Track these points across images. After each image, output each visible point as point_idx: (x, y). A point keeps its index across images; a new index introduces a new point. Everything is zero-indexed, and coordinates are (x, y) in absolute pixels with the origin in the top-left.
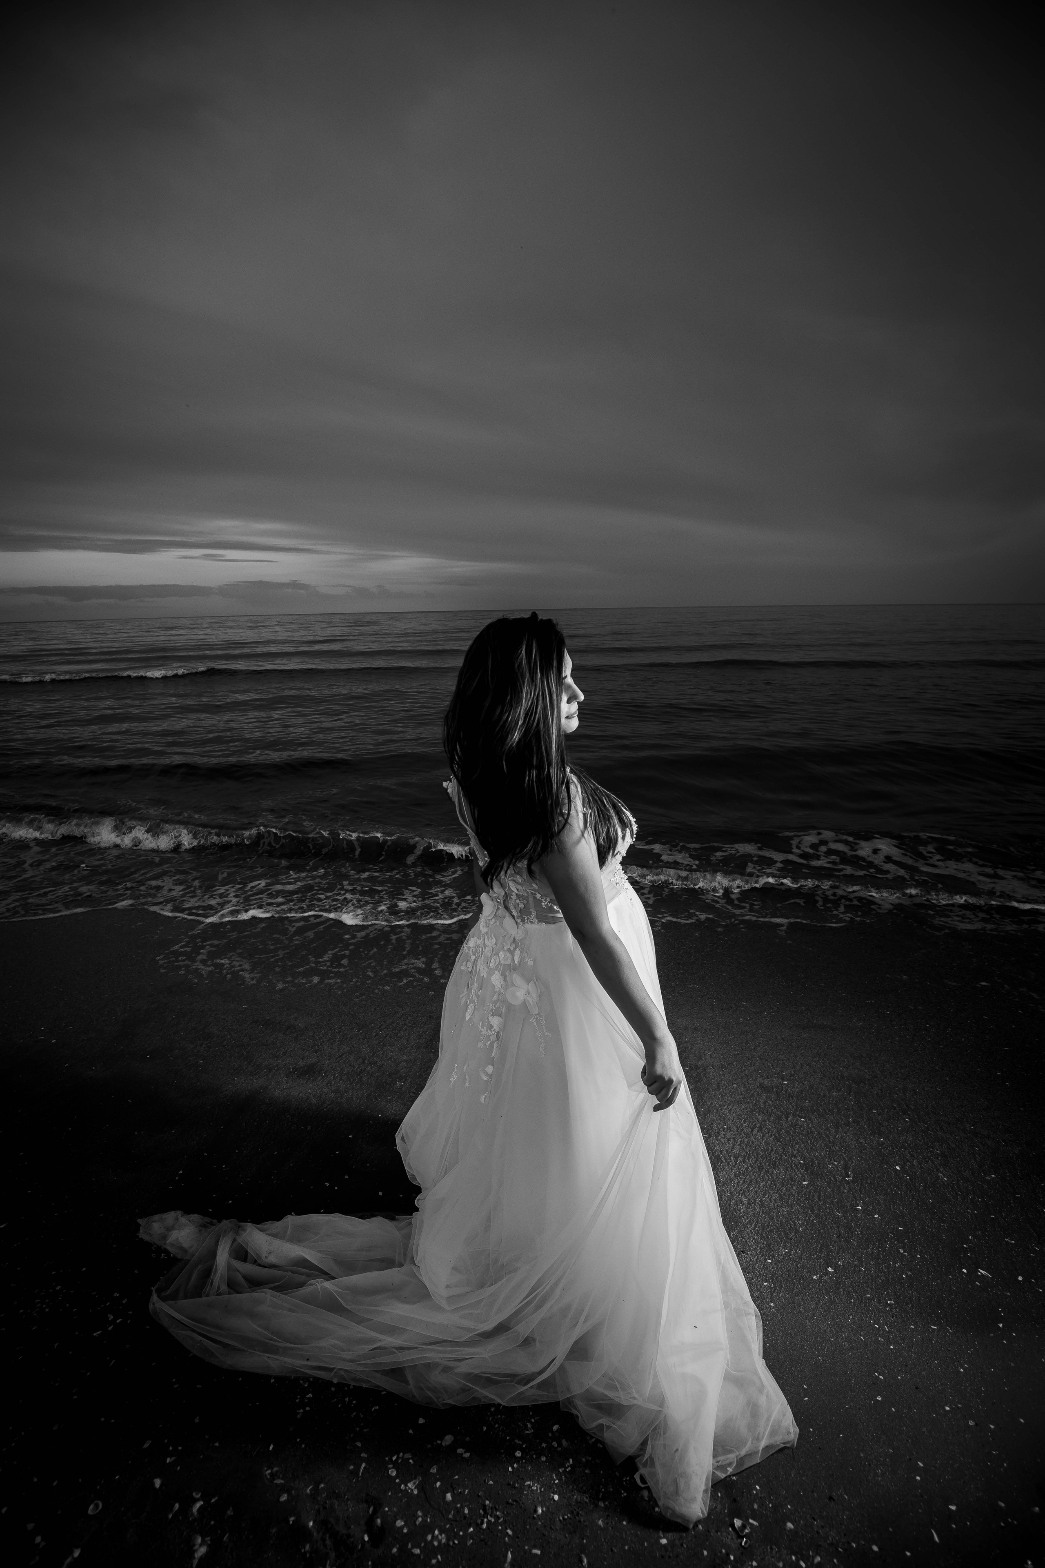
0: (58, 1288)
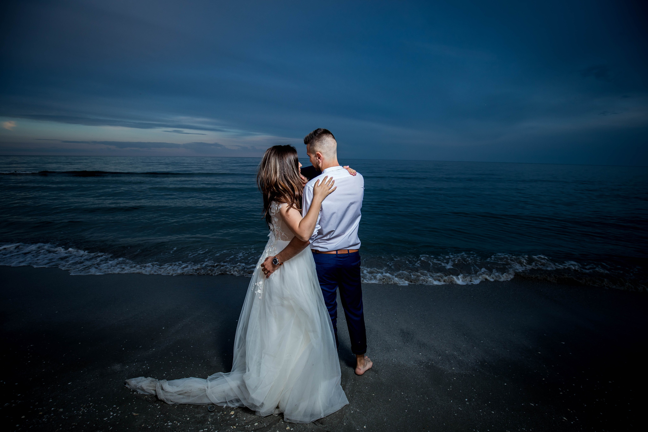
0: (91, 404)
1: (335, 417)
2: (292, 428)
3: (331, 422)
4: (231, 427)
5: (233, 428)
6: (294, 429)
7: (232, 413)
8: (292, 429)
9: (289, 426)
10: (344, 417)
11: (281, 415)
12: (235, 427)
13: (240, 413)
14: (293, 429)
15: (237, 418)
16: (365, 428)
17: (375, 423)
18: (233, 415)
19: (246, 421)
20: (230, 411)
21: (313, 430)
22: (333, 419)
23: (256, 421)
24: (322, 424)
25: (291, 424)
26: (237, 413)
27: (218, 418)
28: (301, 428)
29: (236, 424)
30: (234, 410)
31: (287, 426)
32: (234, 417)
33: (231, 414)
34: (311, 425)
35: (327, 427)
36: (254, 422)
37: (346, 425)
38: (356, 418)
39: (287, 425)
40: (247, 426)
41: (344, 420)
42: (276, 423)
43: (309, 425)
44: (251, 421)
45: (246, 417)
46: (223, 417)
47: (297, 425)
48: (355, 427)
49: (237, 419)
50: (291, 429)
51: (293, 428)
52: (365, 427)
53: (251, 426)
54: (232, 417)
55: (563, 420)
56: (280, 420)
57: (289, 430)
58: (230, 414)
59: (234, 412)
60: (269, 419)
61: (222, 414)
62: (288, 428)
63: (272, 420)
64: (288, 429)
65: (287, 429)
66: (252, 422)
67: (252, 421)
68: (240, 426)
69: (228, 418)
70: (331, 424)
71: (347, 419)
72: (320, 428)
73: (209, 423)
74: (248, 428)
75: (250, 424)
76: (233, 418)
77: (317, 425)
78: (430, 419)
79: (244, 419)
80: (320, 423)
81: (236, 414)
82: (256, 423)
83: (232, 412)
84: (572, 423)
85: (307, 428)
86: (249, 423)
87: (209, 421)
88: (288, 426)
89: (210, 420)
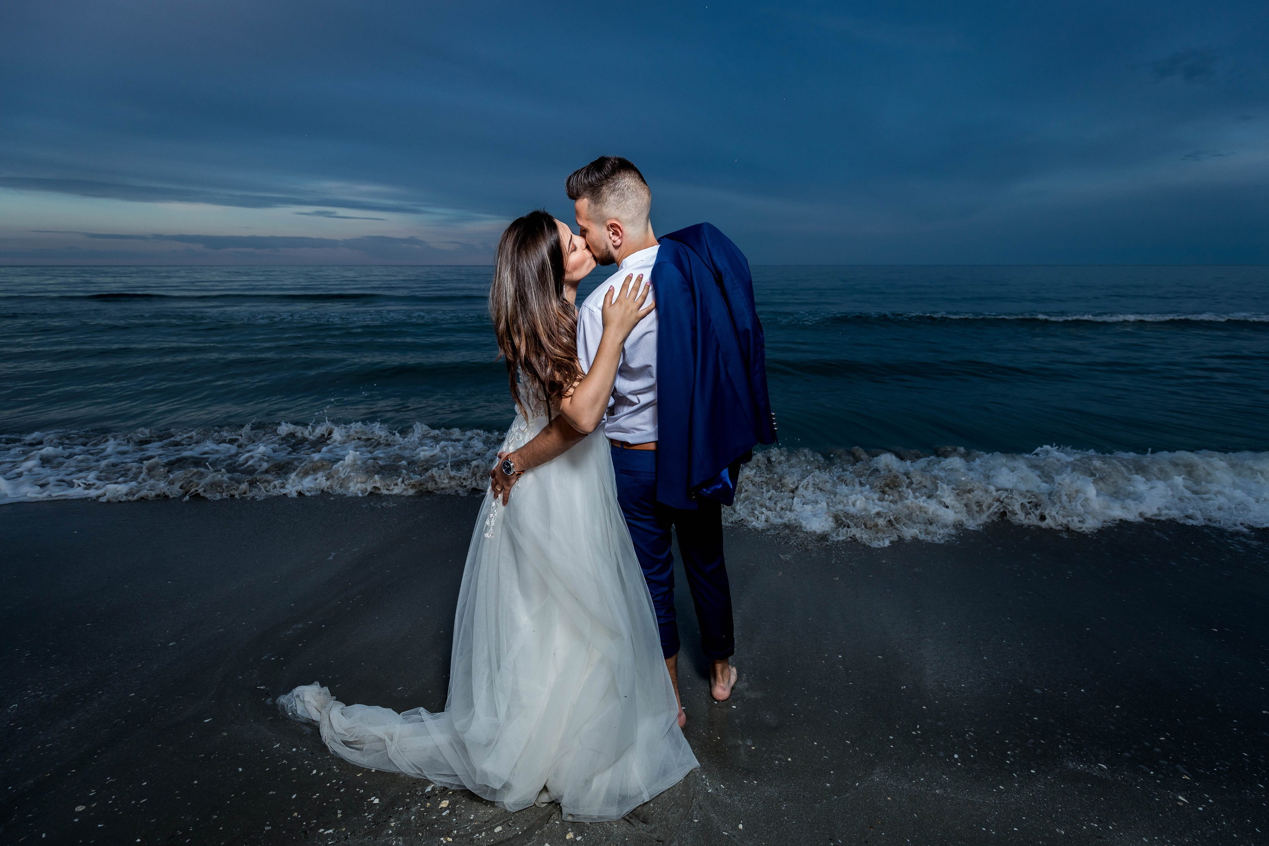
1: (673, 805)
2: (579, 836)
3: (665, 817)
4: (442, 839)
5: (444, 842)
6: (584, 837)
7: (445, 804)
8: (579, 838)
9: (572, 831)
10: (692, 803)
11: (555, 804)
12: (451, 839)
13: (461, 803)
14: (582, 839)
15: (456, 815)
16: (740, 830)
17: (762, 816)
18: (446, 809)
19: (476, 824)
20: (439, 799)
21: (627, 839)
22: (669, 810)
23: (497, 822)
24: (645, 823)
25: (578, 826)
26: (456, 803)
27: (413, 817)
28: (599, 834)
29: (452, 831)
30: (448, 797)
31: (567, 830)
32: (447, 813)
33: (442, 808)
34: (622, 827)
35: (656, 828)
36: (493, 823)
37: (699, 822)
38: (719, 806)
39: (568, 828)
40: (477, 835)
41: (693, 811)
42: (544, 824)
43: (618, 827)
44: (486, 822)
45: (474, 814)
46: (423, 815)
47: (591, 828)
48: (718, 827)
49: (454, 820)
50: (576, 837)
51: (581, 834)
52: (741, 826)
53: (487, 834)
54: (444, 814)
55: (1180, 804)
56: (551, 816)
57: (574, 841)
58: (440, 807)
59: (448, 802)
60: (527, 816)
61: (421, 807)
62: (570, 836)
63: (533, 818)
64: (570, 839)
65: (568, 837)
66: (489, 825)
67: (488, 821)
68: (462, 836)
69: (434, 818)
70: (665, 823)
71: (701, 808)
72: (643, 832)
73: (390, 832)
74: (479, 839)
75: (484, 831)
76: (446, 816)
77: (633, 825)
78: (882, 802)
79: (472, 818)
80: (641, 821)
81: (452, 807)
82: (498, 826)
83: (444, 801)
84: (1200, 809)
85: (613, 833)
86: (481, 827)
87: (391, 828)
88: (570, 830)
89: (393, 824)
